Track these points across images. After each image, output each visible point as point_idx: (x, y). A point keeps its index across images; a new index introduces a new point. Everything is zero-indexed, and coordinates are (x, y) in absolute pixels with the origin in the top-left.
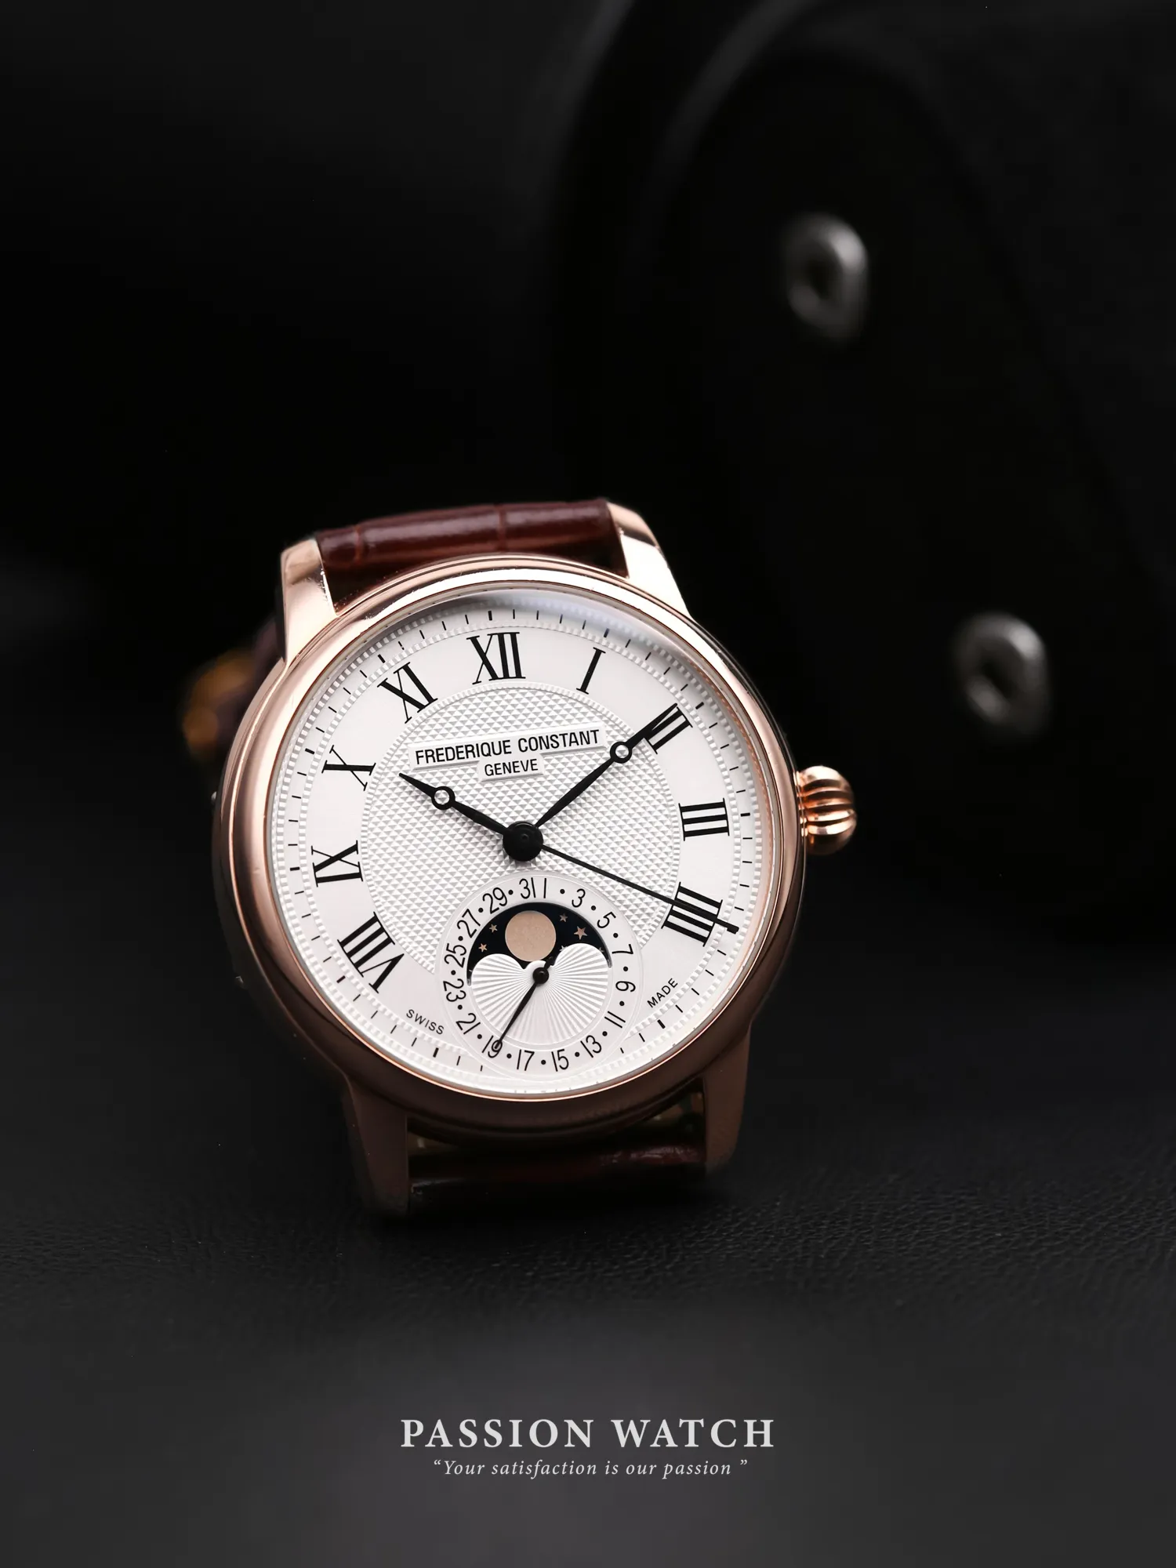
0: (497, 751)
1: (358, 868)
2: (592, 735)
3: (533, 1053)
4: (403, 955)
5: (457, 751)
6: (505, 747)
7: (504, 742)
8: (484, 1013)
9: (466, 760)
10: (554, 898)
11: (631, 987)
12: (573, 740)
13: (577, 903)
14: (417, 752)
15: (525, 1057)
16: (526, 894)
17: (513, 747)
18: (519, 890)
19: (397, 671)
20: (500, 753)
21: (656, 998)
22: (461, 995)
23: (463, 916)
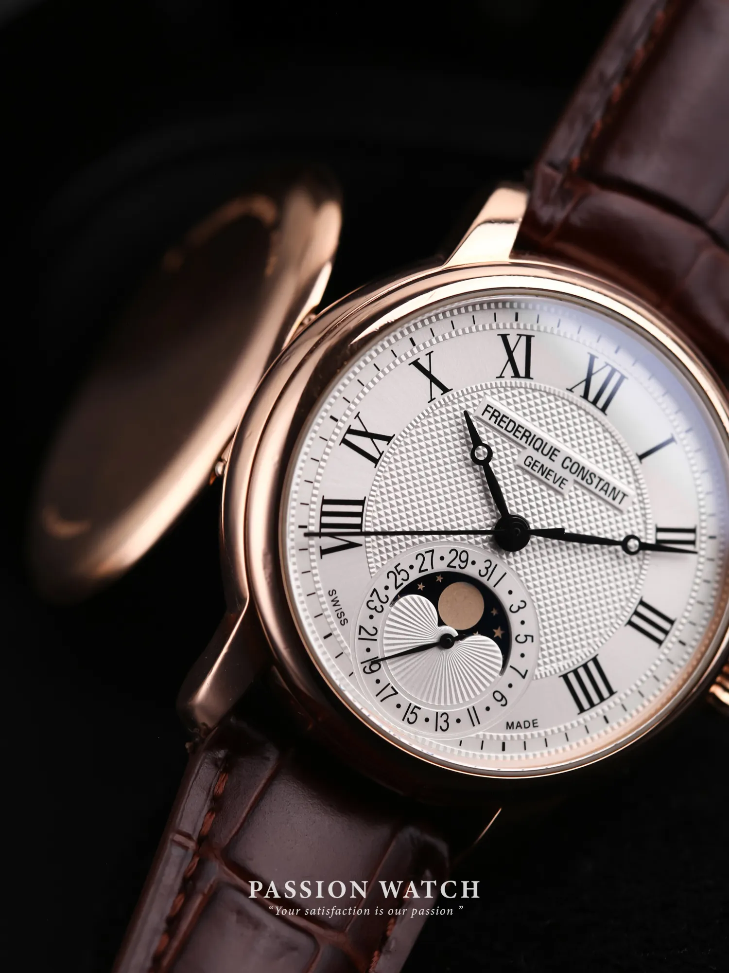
0: (545, 452)
1: (379, 455)
2: (620, 496)
3: (396, 693)
4: (361, 545)
5: (517, 428)
6: (553, 453)
7: (555, 449)
8: (386, 635)
9: (518, 440)
10: (501, 592)
11: (503, 702)
12: (605, 488)
13: (514, 609)
14: (488, 406)
15: (389, 691)
16: (483, 572)
17: (559, 459)
18: (481, 566)
19: (520, 335)
20: (546, 455)
21: (515, 725)
22: (379, 609)
23: (426, 552)
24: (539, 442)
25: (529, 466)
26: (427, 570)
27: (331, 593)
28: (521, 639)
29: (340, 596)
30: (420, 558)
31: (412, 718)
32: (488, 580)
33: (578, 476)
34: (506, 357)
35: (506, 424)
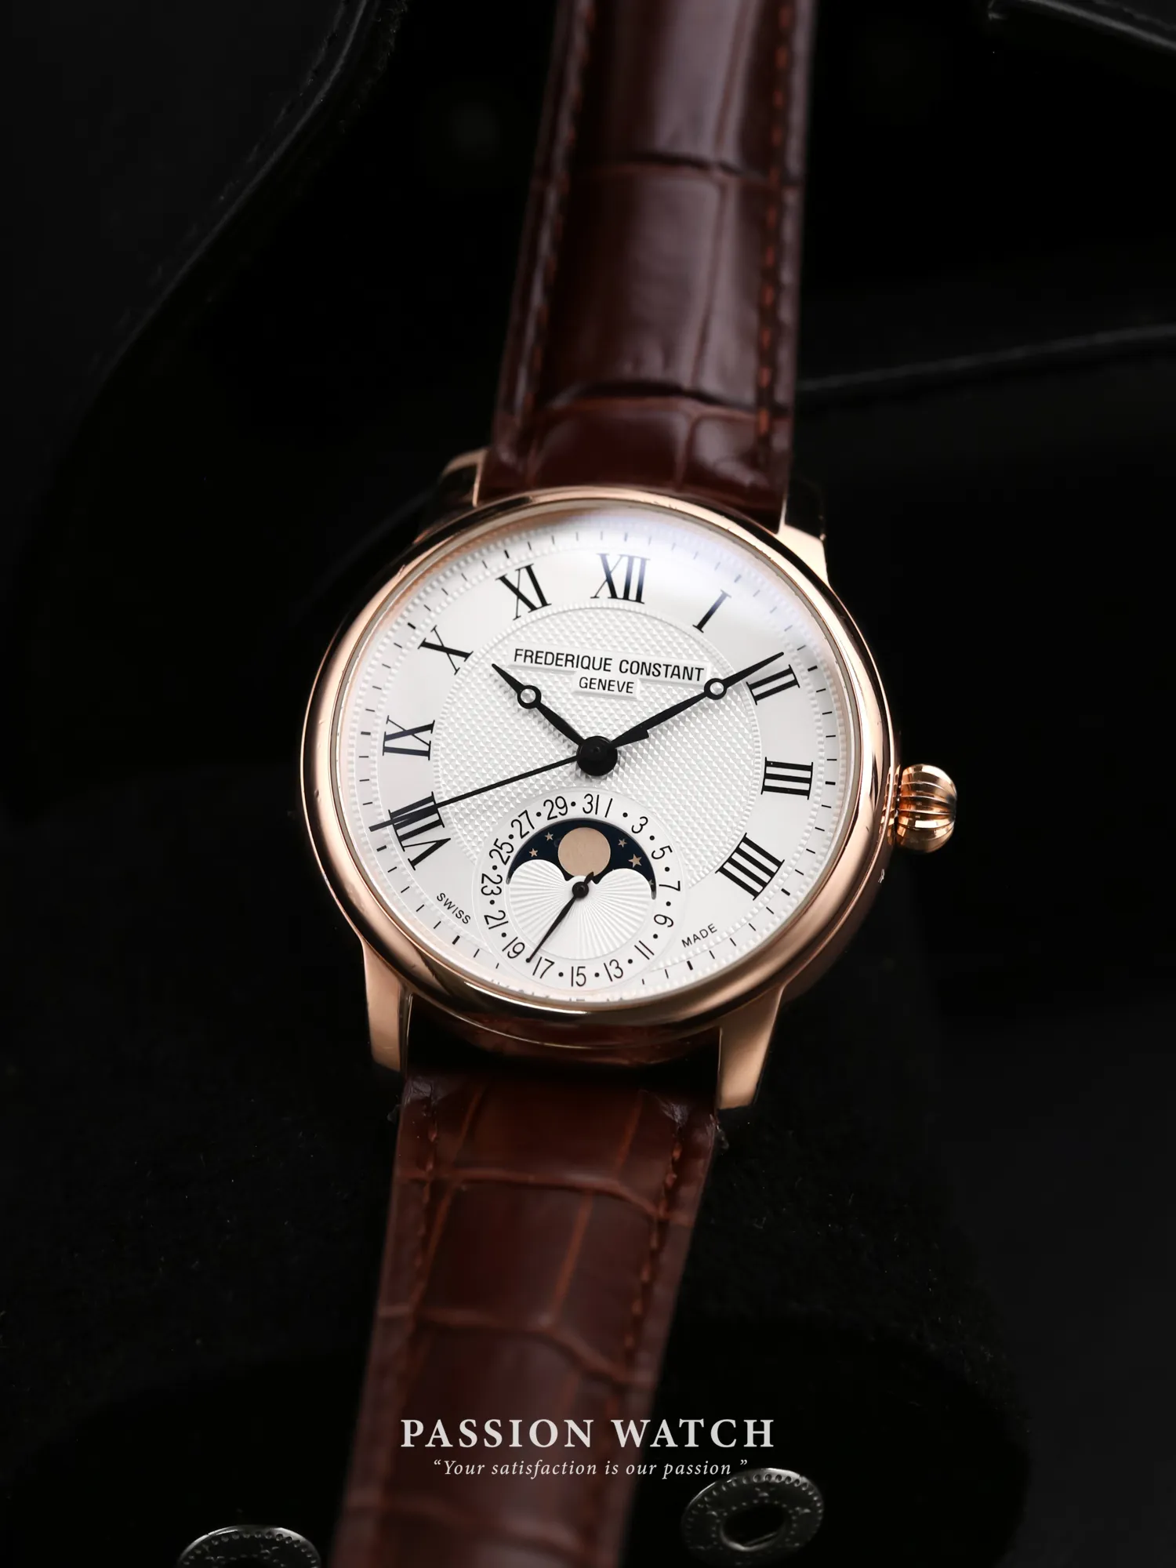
0: (597, 666)
1: (428, 747)
2: (695, 672)
3: (553, 964)
4: (450, 839)
5: (557, 658)
6: (605, 664)
7: (606, 659)
8: (514, 913)
9: (563, 668)
10: (615, 819)
11: (669, 923)
12: (676, 672)
13: (637, 829)
14: (517, 650)
15: (544, 965)
16: (588, 809)
17: (614, 666)
18: (583, 803)
19: (519, 569)
20: (599, 669)
21: (692, 939)
22: (497, 891)
23: (519, 816)
24: (586, 660)
25: (586, 687)
26: (528, 832)
27: (440, 898)
28: (658, 854)
29: (450, 896)
30: (516, 824)
31: (580, 980)
32: (596, 813)
33: (641, 674)
34: (515, 597)
35: (544, 657)
